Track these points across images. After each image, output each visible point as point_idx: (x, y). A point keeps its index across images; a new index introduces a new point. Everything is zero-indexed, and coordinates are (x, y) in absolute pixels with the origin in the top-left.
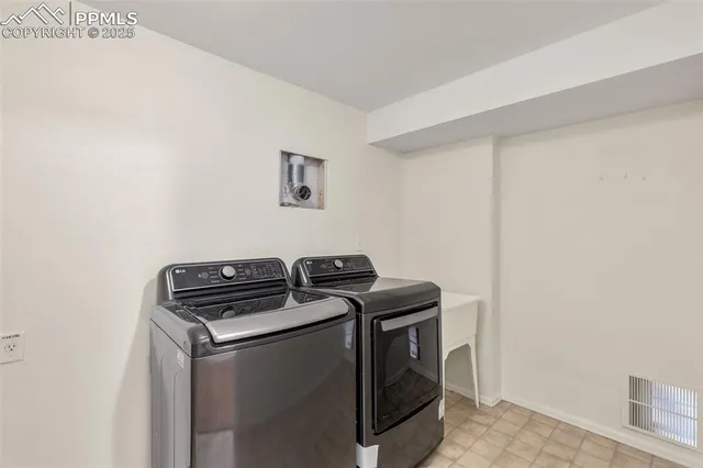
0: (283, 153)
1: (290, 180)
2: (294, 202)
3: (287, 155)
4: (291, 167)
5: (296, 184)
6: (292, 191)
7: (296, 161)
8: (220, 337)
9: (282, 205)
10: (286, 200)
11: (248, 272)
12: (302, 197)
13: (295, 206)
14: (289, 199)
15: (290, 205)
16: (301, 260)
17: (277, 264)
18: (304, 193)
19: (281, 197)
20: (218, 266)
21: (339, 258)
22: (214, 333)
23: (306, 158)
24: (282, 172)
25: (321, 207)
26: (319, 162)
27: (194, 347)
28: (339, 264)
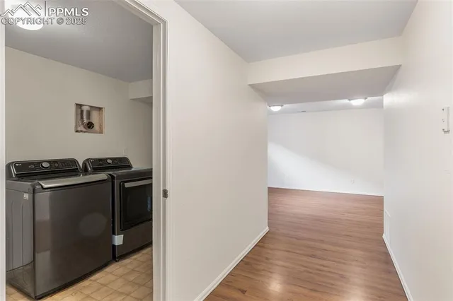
0: (77, 104)
1: (82, 118)
2: (84, 130)
3: (79, 106)
4: (82, 112)
5: (85, 121)
6: (83, 124)
7: (85, 109)
8: (46, 186)
9: (77, 131)
10: (79, 129)
11: (56, 165)
12: (89, 127)
13: (85, 132)
14: (81, 128)
15: (82, 131)
16: (88, 160)
17: (74, 162)
18: (90, 126)
19: (76, 127)
20: (40, 162)
21: (111, 159)
22: (43, 185)
23: (91, 107)
24: (77, 114)
25: (101, 132)
26: (100, 109)
27: (34, 190)
28: (109, 161)
